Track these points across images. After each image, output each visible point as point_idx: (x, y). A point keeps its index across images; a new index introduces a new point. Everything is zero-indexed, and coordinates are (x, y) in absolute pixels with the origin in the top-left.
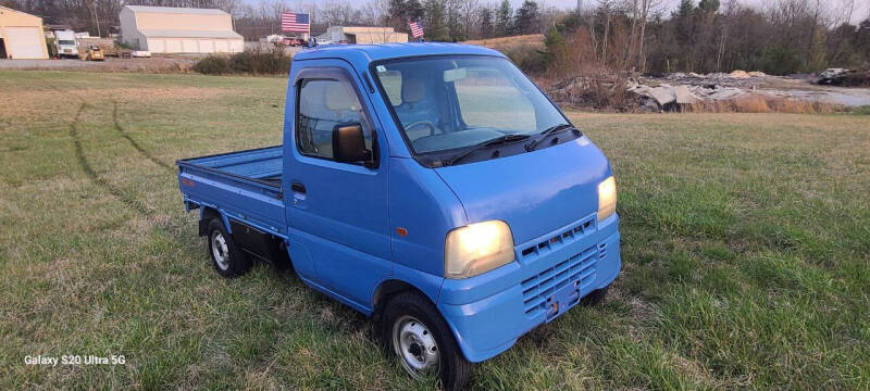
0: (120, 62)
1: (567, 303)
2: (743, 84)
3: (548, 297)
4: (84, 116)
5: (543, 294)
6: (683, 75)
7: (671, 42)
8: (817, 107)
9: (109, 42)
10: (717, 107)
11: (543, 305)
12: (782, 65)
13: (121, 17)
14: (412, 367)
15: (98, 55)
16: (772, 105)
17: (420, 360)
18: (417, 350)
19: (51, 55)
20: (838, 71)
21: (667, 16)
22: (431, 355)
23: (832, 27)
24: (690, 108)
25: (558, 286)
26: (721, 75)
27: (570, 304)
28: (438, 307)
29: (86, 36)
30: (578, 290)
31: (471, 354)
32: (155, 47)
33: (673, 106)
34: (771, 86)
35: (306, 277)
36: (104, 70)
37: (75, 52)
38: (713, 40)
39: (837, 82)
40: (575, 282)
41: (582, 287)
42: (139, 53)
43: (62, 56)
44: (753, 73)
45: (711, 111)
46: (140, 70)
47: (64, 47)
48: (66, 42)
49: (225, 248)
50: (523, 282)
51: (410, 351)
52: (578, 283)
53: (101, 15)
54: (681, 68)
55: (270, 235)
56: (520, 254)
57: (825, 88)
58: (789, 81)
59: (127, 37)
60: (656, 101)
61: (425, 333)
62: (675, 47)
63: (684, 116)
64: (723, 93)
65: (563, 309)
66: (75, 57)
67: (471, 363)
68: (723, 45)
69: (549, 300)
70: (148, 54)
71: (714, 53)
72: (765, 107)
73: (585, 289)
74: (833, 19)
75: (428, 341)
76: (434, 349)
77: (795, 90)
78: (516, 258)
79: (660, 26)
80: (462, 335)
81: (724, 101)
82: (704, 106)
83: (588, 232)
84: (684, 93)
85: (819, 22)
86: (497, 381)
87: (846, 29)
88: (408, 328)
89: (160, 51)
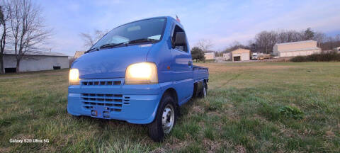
0: (268, 60)
9: (268, 55)
13: (274, 47)
19: (250, 59)
25: (99, 104)
27: (104, 117)
29: (261, 54)
37: (256, 58)
40: (106, 107)
42: (276, 57)
43: (253, 59)
47: (254, 57)
52: (108, 108)
69: (92, 107)
70: (279, 57)
89: (283, 56)
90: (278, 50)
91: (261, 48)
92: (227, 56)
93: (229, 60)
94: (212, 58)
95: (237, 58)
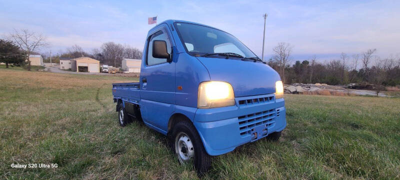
0: (120, 74)
1: (262, 134)
2: (320, 87)
3: (252, 128)
4: (104, 87)
5: (249, 126)
6: (298, 84)
7: (293, 73)
8: (349, 94)
9: (118, 69)
10: (312, 93)
11: (249, 132)
12: (333, 82)
13: (123, 62)
14: (182, 159)
15: (114, 72)
16: (332, 93)
17: (186, 155)
18: (185, 150)
19: (100, 72)
20: (354, 84)
21: (291, 66)
22: (191, 152)
23: (349, 71)
24: (302, 93)
25: (257, 124)
26: (312, 85)
27: (263, 135)
28: (194, 124)
29: (112, 67)
30: (267, 129)
31: (210, 151)
32: (131, 71)
33: (296, 92)
34: (330, 88)
35: (146, 121)
36: (114, 76)
37: (107, 71)
38: (308, 73)
39: (354, 88)
40: (265, 124)
41: (269, 128)
42: (126, 72)
43: (104, 72)
44: (323, 84)
45: (309, 94)
46: (125, 76)
47: (104, 69)
48: (105, 68)
49: (123, 115)
50: (240, 118)
51: (182, 151)
52: (267, 125)
53: (117, 61)
54: (297, 82)
55: (135, 104)
56: (238, 103)
57: (350, 89)
58: (336, 87)
59: (123, 68)
60: (289, 91)
61: (188, 140)
62: (295, 75)
63: (300, 95)
64: (313, 89)
65: (260, 137)
66: (107, 72)
67: (210, 156)
68: (311, 75)
69: (252, 130)
70: (128, 72)
71: (308, 78)
72: (329, 94)
73: (271, 130)
74: (350, 67)
75: (189, 145)
76: (192, 149)
77: (339, 89)
78: (235, 104)
79: (289, 69)
80: (205, 139)
81: (314, 92)
82: (307, 93)
83: (271, 102)
84: (299, 89)
85: (345, 70)
86: (224, 168)
87: (355, 71)
88: (182, 139)
89: (132, 72)
90: (127, 65)
91: (108, 60)
92: (66, 64)
93: (70, 70)
94: (39, 64)
95: (84, 69)
